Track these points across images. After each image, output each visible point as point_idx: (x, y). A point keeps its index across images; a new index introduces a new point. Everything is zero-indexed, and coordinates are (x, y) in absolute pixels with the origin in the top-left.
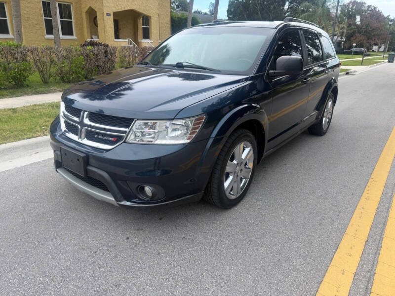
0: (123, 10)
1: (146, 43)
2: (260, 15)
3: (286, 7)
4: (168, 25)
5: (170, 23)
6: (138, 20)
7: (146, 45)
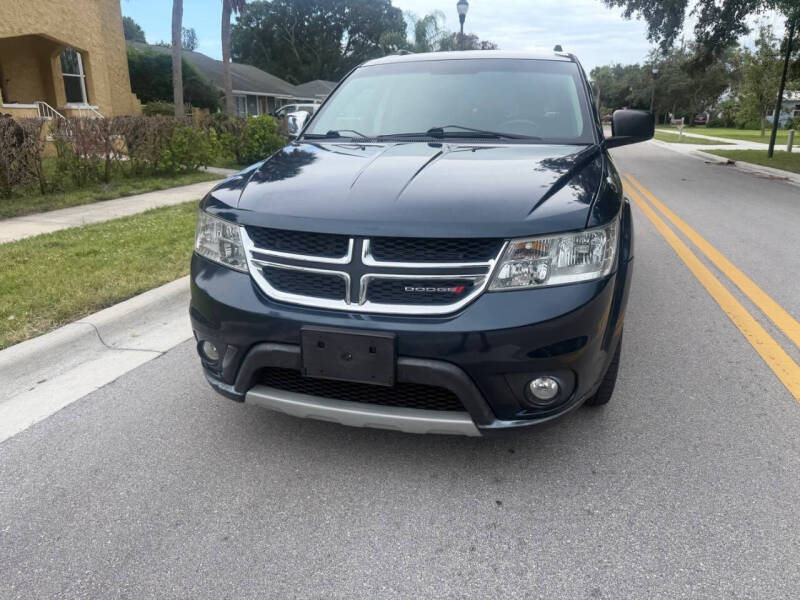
0: (17, 34)
1: (80, 109)
2: (297, 55)
3: (344, 42)
4: (122, 72)
5: (126, 67)
6: (52, 61)
7: (82, 114)
